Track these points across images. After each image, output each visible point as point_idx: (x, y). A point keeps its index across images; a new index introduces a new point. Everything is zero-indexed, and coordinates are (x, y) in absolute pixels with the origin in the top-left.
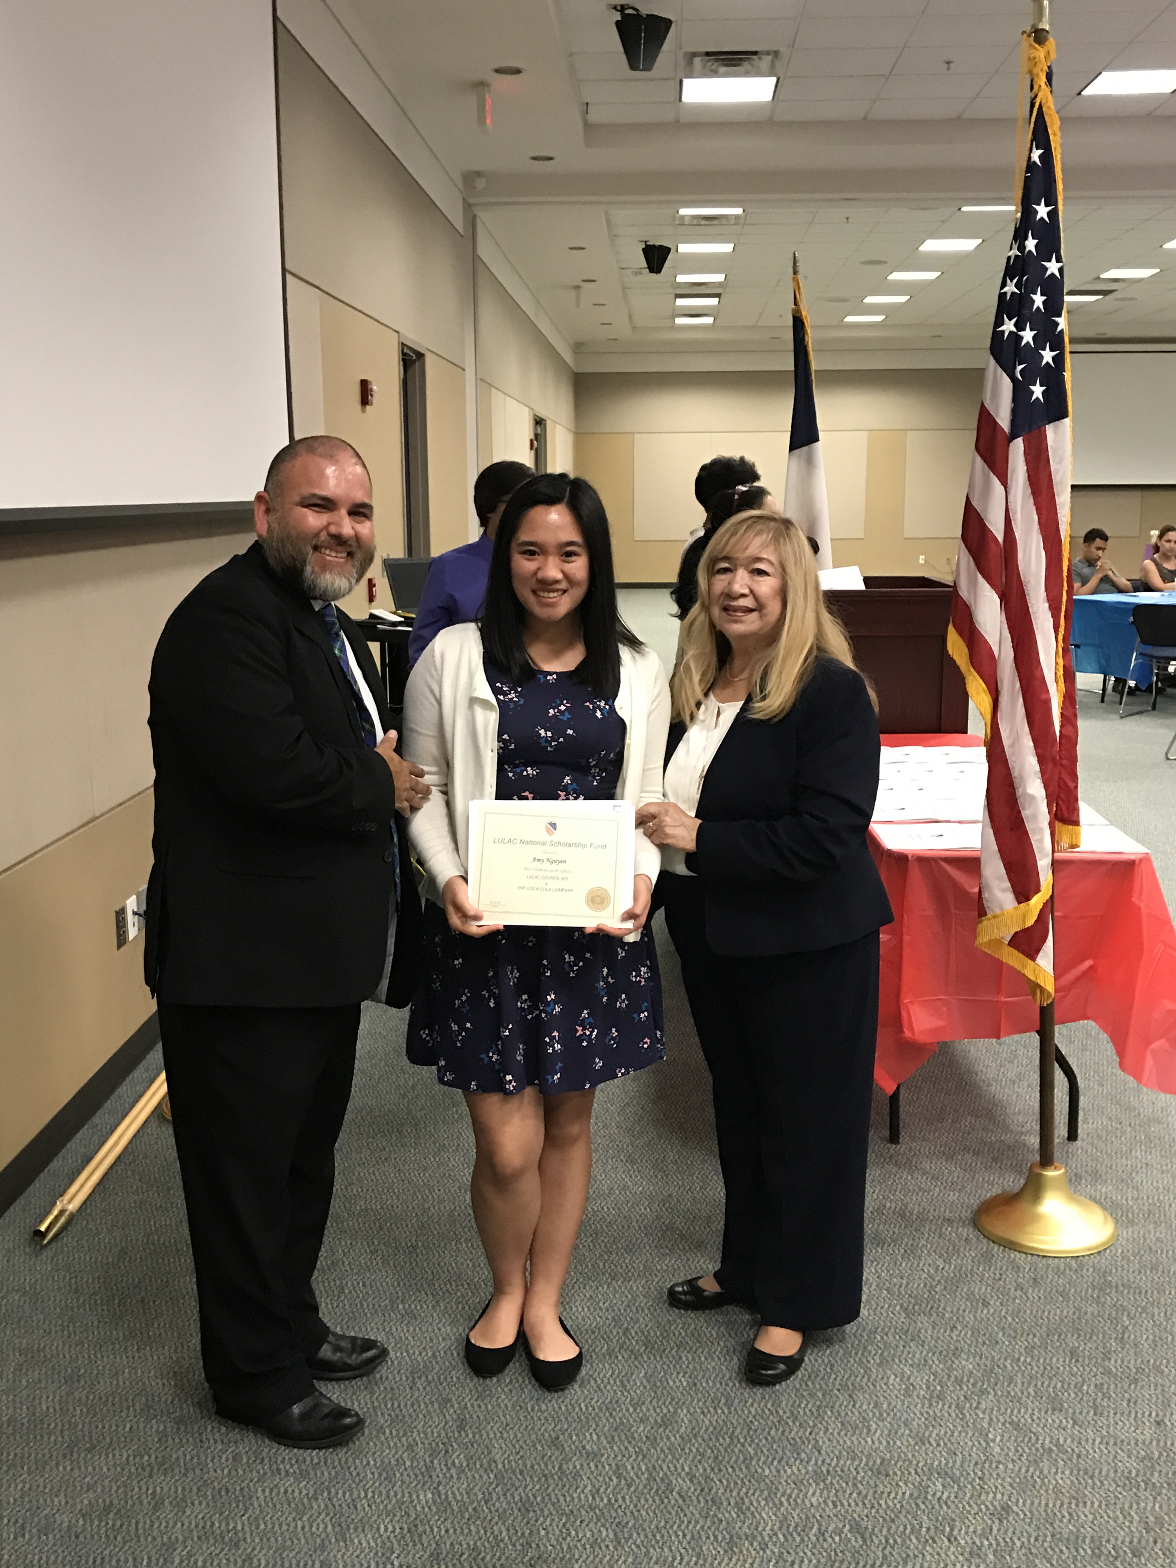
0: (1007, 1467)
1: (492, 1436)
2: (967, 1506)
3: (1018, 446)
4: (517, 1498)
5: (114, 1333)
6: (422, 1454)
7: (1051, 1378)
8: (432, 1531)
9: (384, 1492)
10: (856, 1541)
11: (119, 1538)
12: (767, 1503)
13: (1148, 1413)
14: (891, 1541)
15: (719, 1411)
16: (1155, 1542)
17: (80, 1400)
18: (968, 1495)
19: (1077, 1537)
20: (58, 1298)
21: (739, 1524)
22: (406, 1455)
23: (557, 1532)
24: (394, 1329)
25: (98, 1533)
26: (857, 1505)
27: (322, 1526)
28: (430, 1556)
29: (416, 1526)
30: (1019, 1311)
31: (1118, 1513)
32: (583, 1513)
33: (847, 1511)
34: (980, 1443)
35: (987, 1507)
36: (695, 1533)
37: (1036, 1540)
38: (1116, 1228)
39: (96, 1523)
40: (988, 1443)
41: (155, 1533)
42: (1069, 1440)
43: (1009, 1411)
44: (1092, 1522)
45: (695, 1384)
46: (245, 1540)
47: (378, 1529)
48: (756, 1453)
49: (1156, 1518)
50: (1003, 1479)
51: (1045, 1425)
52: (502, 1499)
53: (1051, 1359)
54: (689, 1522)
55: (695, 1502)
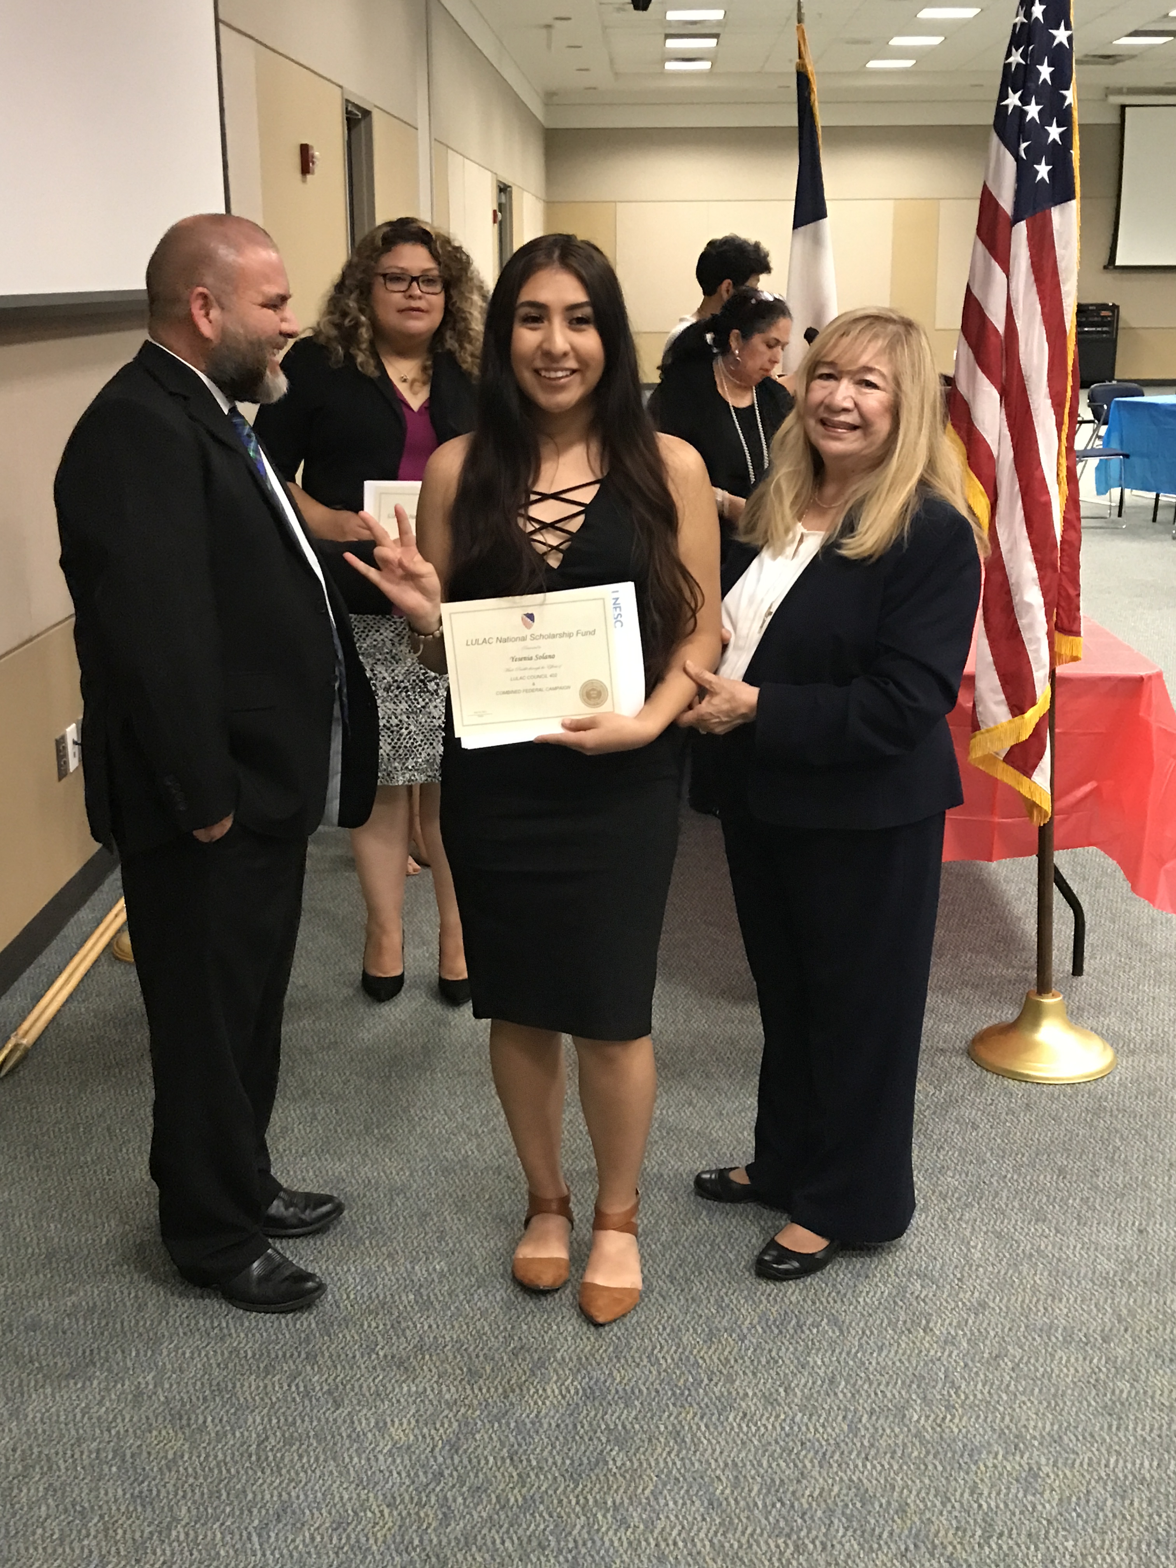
0: (986, 1270)
1: (472, 1245)
2: (944, 1303)
3: (1021, 230)
4: (498, 1298)
5: (82, 1158)
6: (402, 1260)
7: (1037, 1193)
8: (415, 1327)
9: (366, 1294)
10: (834, 1332)
11: (106, 1333)
12: (747, 1301)
13: (1130, 1224)
14: (868, 1332)
15: (701, 1222)
16: (1126, 1330)
17: (53, 1216)
18: (946, 1294)
19: (1050, 1328)
20: (21, 1128)
21: (718, 1318)
22: (386, 1262)
23: (539, 1326)
24: (370, 1151)
25: (84, 1330)
26: (835, 1302)
27: (305, 1324)
28: (415, 1347)
29: (399, 1323)
30: (1009, 1133)
31: (1093, 1307)
32: (564, 1310)
33: (826, 1308)
34: (961, 1249)
35: (964, 1303)
36: (675, 1327)
37: (1010, 1329)
38: (1115, 1057)
39: (81, 1322)
40: (969, 1250)
41: (141, 1330)
42: (1050, 1248)
43: (992, 1222)
44: (1067, 1315)
45: (676, 1199)
46: (230, 1335)
47: (362, 1325)
48: (737, 1259)
49: (1129, 1311)
50: (982, 1280)
51: (1028, 1234)
52: (484, 1298)
53: (1038, 1176)
54: (669, 1318)
55: (676, 1300)
